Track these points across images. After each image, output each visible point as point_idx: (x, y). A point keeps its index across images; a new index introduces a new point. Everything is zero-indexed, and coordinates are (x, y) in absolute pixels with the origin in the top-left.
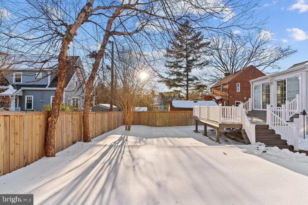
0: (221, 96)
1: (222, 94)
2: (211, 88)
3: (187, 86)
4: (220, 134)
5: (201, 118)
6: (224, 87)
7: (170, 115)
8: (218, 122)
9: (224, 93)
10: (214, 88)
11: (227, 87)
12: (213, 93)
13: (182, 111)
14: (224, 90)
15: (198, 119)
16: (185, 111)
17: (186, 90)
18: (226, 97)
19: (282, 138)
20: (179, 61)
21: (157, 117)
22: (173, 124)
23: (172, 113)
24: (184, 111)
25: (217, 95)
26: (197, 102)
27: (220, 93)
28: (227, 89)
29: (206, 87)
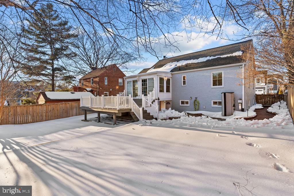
0: (91, 87)
1: (92, 86)
2: (80, 80)
3: (53, 76)
4: (117, 117)
5: (92, 107)
6: (95, 80)
7: (47, 108)
8: (116, 109)
9: (94, 85)
10: (84, 80)
11: (97, 79)
12: (83, 84)
13: (62, 103)
14: (94, 82)
15: (90, 108)
16: (66, 103)
17: (51, 80)
18: (97, 88)
19: (151, 114)
20: (41, 47)
21: (28, 112)
22: (52, 118)
23: (50, 106)
24: (63, 103)
25: (88, 87)
26: (74, 93)
27: (90, 84)
28: (97, 81)
29: (75, 78)
